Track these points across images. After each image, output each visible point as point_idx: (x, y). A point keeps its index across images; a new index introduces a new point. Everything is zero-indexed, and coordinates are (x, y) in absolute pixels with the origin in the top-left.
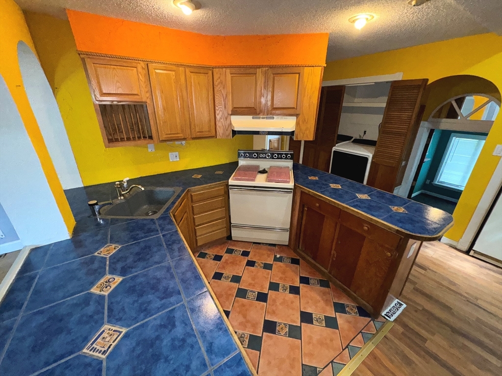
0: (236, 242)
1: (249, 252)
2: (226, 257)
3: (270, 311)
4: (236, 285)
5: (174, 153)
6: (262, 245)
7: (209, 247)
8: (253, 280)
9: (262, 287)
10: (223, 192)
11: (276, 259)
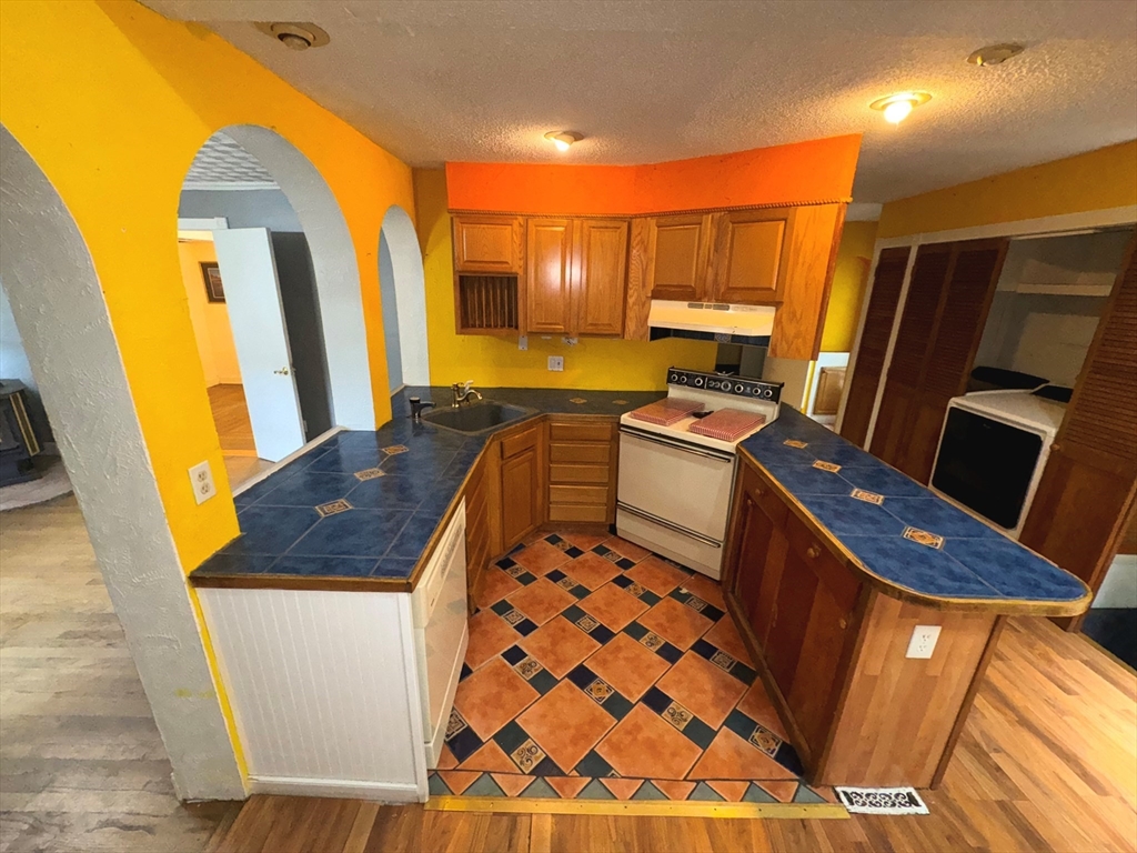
0: (621, 541)
1: (634, 564)
2: (589, 555)
3: (599, 658)
4: (574, 600)
5: (557, 358)
6: (666, 563)
7: (572, 533)
8: (606, 605)
9: (615, 621)
10: (607, 435)
11: (676, 594)
